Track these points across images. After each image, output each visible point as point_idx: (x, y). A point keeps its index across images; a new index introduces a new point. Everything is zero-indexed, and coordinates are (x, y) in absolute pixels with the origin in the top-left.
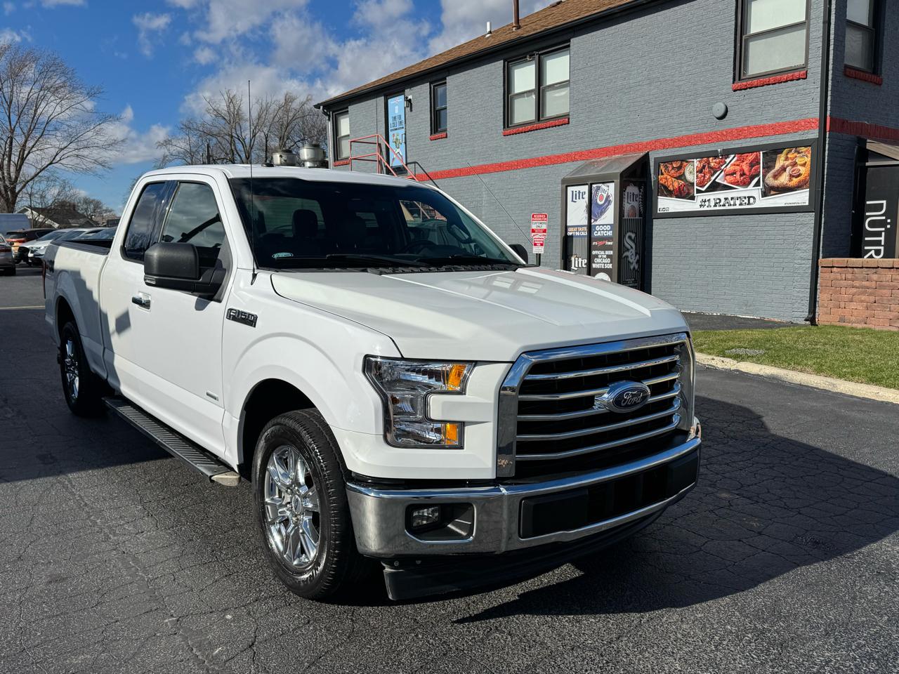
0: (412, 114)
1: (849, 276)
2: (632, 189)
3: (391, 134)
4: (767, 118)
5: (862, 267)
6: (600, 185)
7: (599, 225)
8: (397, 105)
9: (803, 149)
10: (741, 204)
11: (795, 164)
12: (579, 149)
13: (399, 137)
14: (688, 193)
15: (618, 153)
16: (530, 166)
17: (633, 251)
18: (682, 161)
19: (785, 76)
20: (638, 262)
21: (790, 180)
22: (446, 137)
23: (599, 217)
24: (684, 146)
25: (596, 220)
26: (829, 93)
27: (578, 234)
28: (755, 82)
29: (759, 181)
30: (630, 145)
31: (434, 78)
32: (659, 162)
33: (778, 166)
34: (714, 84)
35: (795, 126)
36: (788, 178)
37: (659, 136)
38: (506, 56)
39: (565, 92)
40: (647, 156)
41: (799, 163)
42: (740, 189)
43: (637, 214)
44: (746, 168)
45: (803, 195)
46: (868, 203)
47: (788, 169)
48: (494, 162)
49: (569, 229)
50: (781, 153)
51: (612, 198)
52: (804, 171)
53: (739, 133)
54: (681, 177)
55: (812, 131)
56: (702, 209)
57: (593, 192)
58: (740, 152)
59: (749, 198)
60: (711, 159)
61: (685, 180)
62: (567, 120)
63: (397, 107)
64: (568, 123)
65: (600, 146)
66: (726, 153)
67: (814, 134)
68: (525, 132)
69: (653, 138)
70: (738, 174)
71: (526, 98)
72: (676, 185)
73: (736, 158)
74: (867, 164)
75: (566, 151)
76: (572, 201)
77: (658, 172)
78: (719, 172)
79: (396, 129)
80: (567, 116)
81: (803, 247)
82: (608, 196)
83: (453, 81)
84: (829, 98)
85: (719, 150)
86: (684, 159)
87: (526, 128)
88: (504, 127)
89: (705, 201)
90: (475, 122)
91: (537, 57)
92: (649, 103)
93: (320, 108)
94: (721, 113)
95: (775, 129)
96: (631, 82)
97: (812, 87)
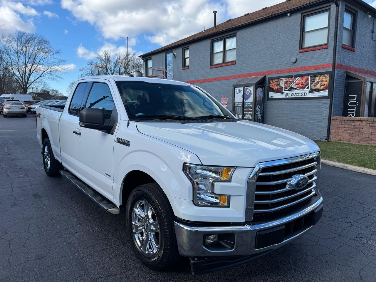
0: (176, 60)
1: (343, 123)
2: (259, 89)
3: (167, 67)
4: (312, 63)
5: (348, 120)
6: (248, 87)
7: (247, 103)
8: (170, 56)
9: (326, 75)
10: (301, 96)
11: (322, 81)
12: (239, 74)
13: (171, 69)
14: (281, 91)
15: (254, 76)
16: (220, 80)
17: (260, 112)
18: (279, 79)
19: (319, 48)
20: (261, 116)
21: (321, 87)
22: (188, 69)
23: (247, 99)
24: (280, 73)
25: (246, 101)
26: (336, 54)
27: (238, 106)
28: (308, 49)
29: (308, 87)
30: (259, 73)
31: (184, 47)
32: (270, 79)
33: (316, 81)
34: (292, 50)
35: (323, 66)
36: (320, 86)
37: (270, 69)
38: (212, 39)
39: (234, 52)
40: (265, 77)
41: (324, 80)
42: (301, 90)
43: (261, 99)
44: (303, 81)
45: (326, 92)
46: (350, 96)
47: (320, 83)
48: (206, 78)
49: (236, 104)
50: (317, 76)
51: (252, 92)
52: (326, 83)
53: (302, 69)
54: (279, 85)
55: (330, 68)
56: (286, 97)
57: (245, 90)
58: (301, 76)
59: (304, 93)
60: (290, 78)
61: (280, 86)
62: (235, 63)
64: (235, 64)
65: (247, 73)
66: (296, 76)
67: (330, 69)
68: (219, 67)
69: (268, 70)
70: (300, 84)
71: (219, 54)
72: (276, 88)
73: (300, 78)
74: (350, 81)
75: (234, 74)
76: (237, 93)
77: (269, 83)
78: (293, 84)
79: (169, 65)
80: (235, 61)
81: (325, 112)
82: (251, 92)
83: (191, 48)
84: (336, 56)
85: (293, 75)
88: (211, 65)
89: (287, 94)
90: (200, 63)
91: (223, 39)
92: (266, 57)
93: (141, 57)
94: (294, 61)
95: (315, 67)
96: (260, 49)
97: (330, 52)
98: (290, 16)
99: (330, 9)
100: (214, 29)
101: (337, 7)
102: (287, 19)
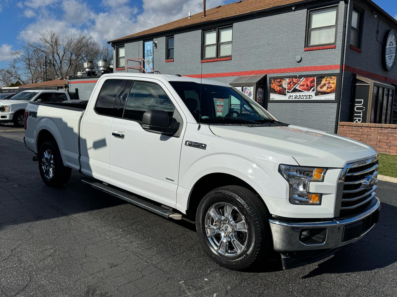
0: (157, 50)
1: (351, 129)
2: (260, 90)
4: (318, 63)
5: (356, 126)
6: (247, 87)
8: (149, 45)
9: (333, 77)
10: (306, 98)
11: (329, 83)
12: (236, 71)
13: (150, 60)
14: (284, 93)
15: (253, 74)
18: (281, 79)
19: (327, 47)
21: (327, 89)
22: (173, 61)
24: (282, 73)
26: (345, 55)
27: (236, 107)
28: (314, 48)
29: (314, 89)
30: (258, 72)
31: (168, 35)
32: (270, 78)
33: (322, 83)
34: (296, 48)
35: (330, 67)
36: (326, 88)
37: (272, 68)
38: (203, 28)
39: (230, 46)
40: (266, 76)
41: (331, 82)
42: (306, 92)
43: (261, 100)
44: (309, 83)
45: (332, 96)
46: (356, 100)
47: (326, 85)
48: (196, 74)
50: (324, 78)
51: (252, 93)
52: (333, 86)
53: (307, 69)
54: (281, 86)
55: (337, 70)
56: (289, 99)
57: (244, 90)
58: (307, 76)
59: (310, 96)
60: (294, 79)
61: (282, 87)
63: (149, 46)
64: (231, 59)
65: (245, 70)
66: (300, 77)
67: (338, 71)
68: (211, 62)
69: (269, 69)
70: (305, 86)
71: (212, 47)
72: (278, 89)
73: (305, 79)
74: (357, 84)
75: (230, 71)
77: (270, 83)
78: (297, 84)
79: (148, 56)
80: (230, 56)
81: (332, 117)
82: (250, 92)
83: (177, 37)
84: (344, 57)
85: (298, 75)
86: (282, 78)
87: (211, 60)
88: (201, 59)
89: (291, 96)
90: (188, 56)
91: (217, 30)
92: (268, 53)
93: (110, 44)
94: (299, 60)
95: (322, 68)
96: (260, 44)
97: (338, 52)
98: (294, 10)
99: (338, 6)
100: (203, 16)
101: (345, 4)
102: (292, 12)
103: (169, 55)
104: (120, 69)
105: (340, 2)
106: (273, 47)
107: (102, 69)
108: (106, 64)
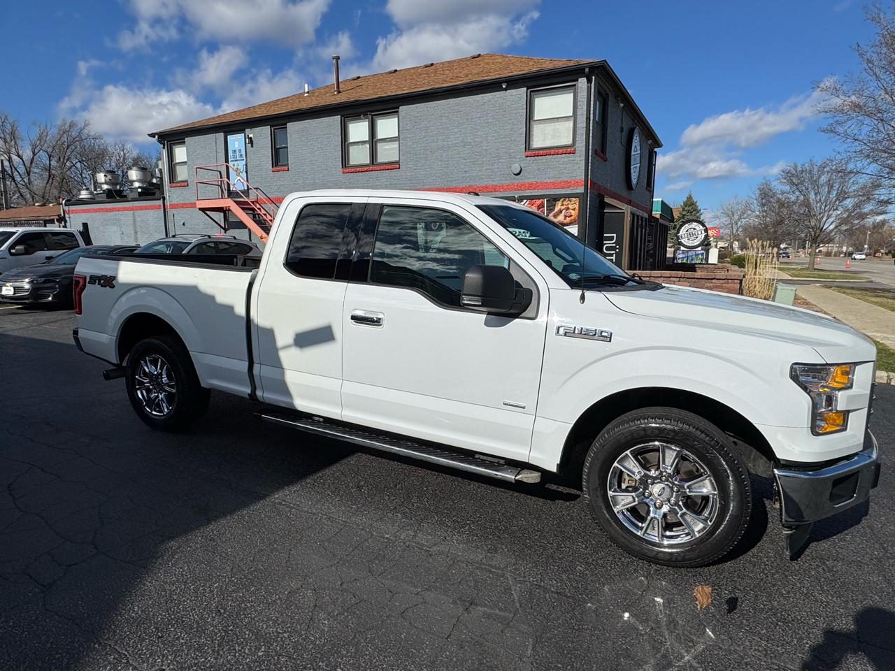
0: (254, 149)
3: (231, 163)
4: (548, 177)
8: (236, 141)
9: (573, 199)
11: (568, 209)
13: (240, 167)
19: (561, 151)
21: (565, 219)
22: (288, 170)
26: (590, 164)
28: (541, 152)
31: (276, 123)
33: (557, 209)
34: (511, 151)
35: (567, 184)
36: (563, 218)
37: (472, 184)
38: (343, 113)
39: (395, 145)
46: (606, 235)
47: (563, 212)
50: (559, 200)
52: (574, 213)
53: (530, 186)
55: (579, 188)
62: (398, 165)
63: (237, 143)
64: (398, 168)
67: (581, 190)
68: (361, 172)
69: (467, 185)
71: (361, 146)
73: (528, 203)
74: (606, 211)
79: (236, 161)
80: (398, 163)
83: (294, 129)
84: (590, 168)
85: (516, 196)
87: (361, 168)
88: (342, 167)
90: (316, 161)
91: (370, 117)
92: (464, 159)
93: (154, 137)
94: (518, 171)
95: (554, 185)
96: (449, 143)
97: (579, 159)
98: (506, 89)
99: (575, 85)
100: (336, 93)
101: (588, 83)
102: (501, 92)
103: (278, 158)
104: (179, 185)
105: (580, 80)
106: (472, 149)
107: (137, 185)
108: (145, 175)
